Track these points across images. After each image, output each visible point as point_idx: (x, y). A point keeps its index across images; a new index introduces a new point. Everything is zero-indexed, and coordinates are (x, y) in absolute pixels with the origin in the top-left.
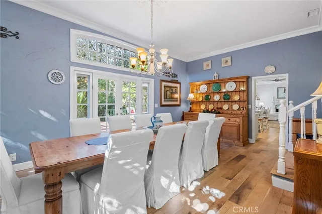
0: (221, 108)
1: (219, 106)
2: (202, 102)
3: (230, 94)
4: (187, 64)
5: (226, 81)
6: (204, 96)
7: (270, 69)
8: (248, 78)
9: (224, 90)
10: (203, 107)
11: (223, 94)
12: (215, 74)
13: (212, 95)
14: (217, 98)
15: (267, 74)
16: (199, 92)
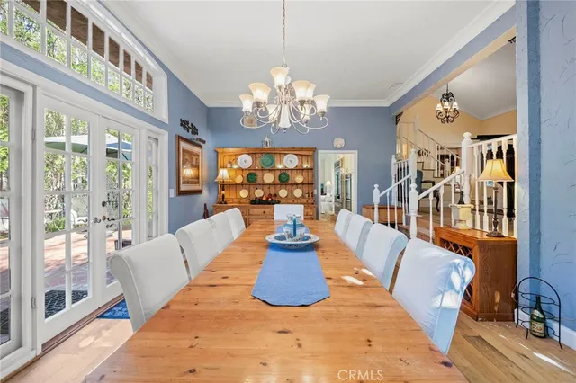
0: (275, 195)
1: (273, 193)
2: (242, 184)
3: (289, 173)
4: (209, 110)
5: (283, 152)
6: (245, 175)
7: (339, 142)
8: (314, 150)
9: (280, 167)
10: (244, 193)
11: (278, 173)
12: (267, 139)
13: (259, 173)
14: (269, 178)
15: (336, 149)
16: (235, 167)
